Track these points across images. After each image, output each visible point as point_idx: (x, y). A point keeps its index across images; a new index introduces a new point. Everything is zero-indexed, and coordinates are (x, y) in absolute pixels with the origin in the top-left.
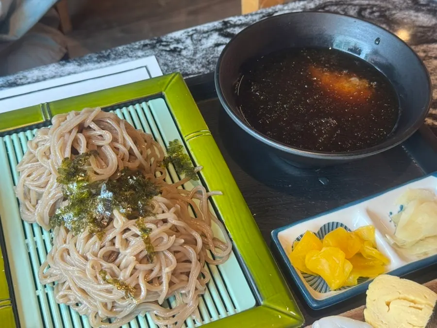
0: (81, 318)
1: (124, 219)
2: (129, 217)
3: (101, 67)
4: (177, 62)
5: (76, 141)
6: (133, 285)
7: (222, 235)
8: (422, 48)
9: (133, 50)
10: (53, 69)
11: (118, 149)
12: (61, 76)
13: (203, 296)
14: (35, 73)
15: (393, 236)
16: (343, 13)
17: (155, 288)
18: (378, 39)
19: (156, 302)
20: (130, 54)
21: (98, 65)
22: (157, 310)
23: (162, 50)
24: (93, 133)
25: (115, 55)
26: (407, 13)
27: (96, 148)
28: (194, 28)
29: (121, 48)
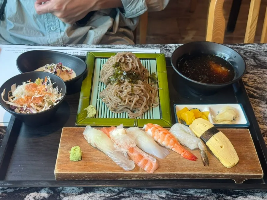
0: (107, 108)
1: (128, 83)
2: (129, 82)
3: (140, 49)
4: (167, 53)
5: (121, 59)
6: (124, 100)
7: (157, 100)
8: (263, 70)
9: (153, 46)
10: (124, 46)
11: (133, 65)
12: (126, 49)
13: (145, 113)
14: (118, 46)
15: (215, 116)
16: (238, 52)
17: (130, 103)
18: (236, 56)
19: (129, 109)
20: (152, 47)
21: (139, 48)
22: (129, 112)
23: (164, 49)
24: (127, 58)
25: (147, 46)
26: (264, 57)
27: (127, 63)
28: (178, 44)
29: (149, 45)
